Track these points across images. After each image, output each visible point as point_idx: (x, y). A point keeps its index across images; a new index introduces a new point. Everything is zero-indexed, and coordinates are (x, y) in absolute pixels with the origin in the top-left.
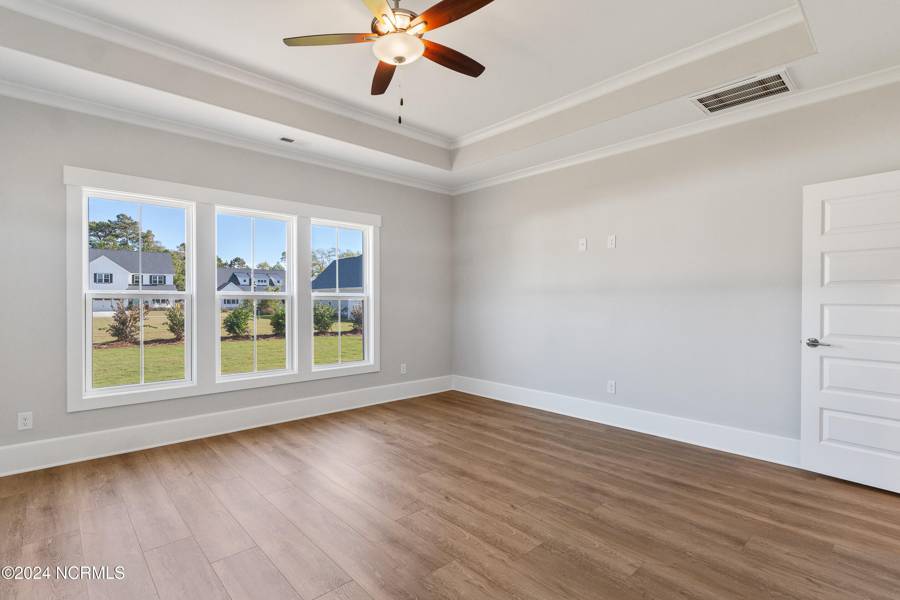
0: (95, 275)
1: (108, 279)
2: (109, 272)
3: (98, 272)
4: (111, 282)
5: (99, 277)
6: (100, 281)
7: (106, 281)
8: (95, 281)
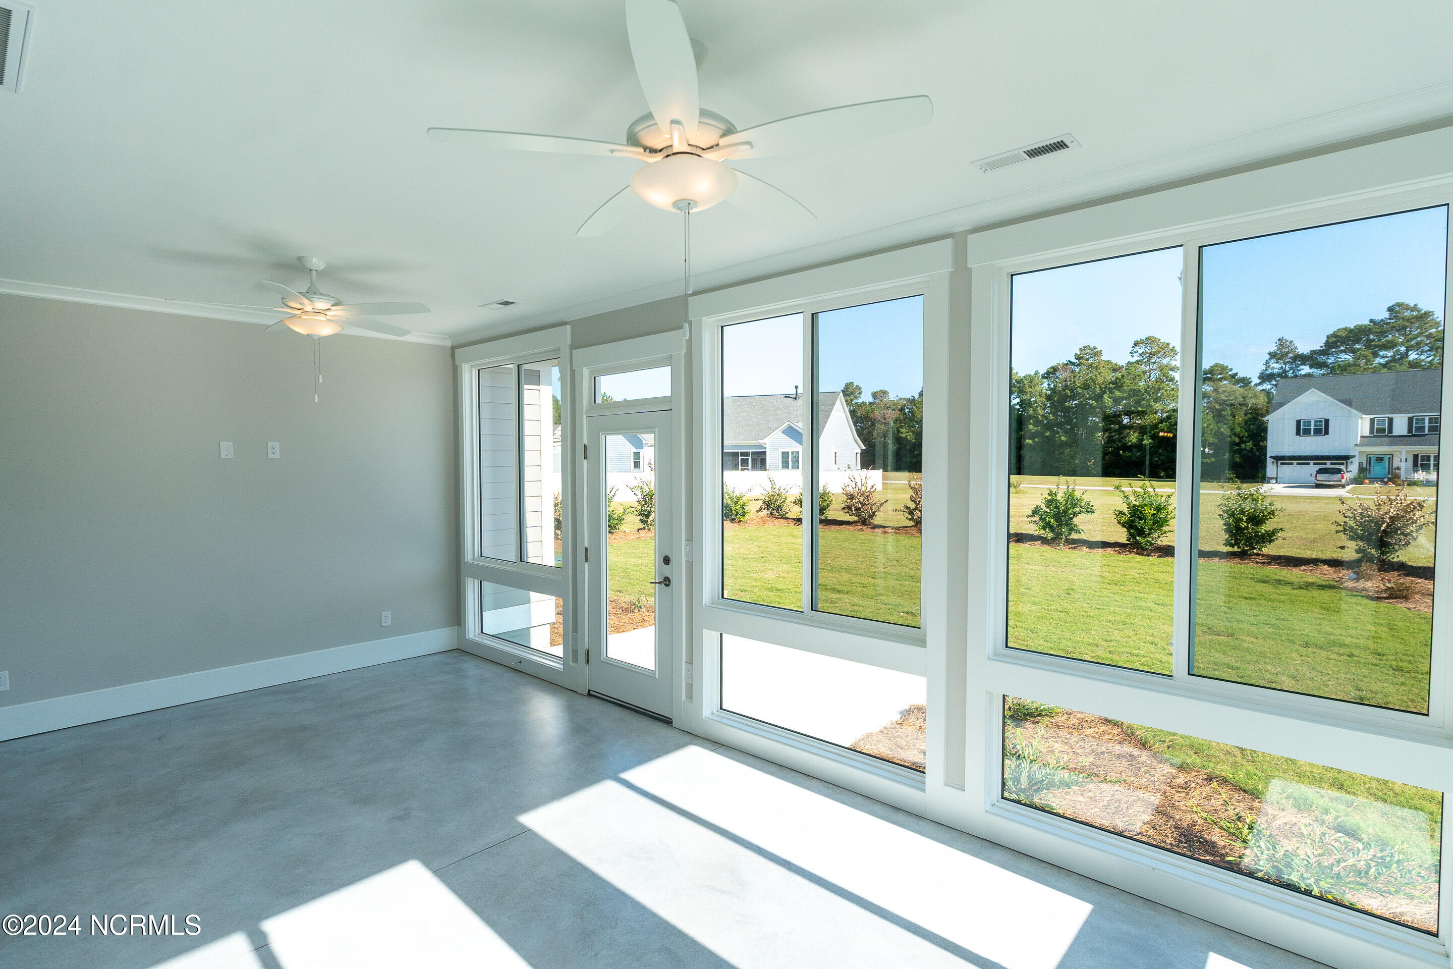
0: (1298, 422)
1: (1323, 428)
2: (1322, 416)
3: (1303, 416)
4: (1327, 433)
5: (1304, 426)
6: (1307, 432)
7: (1318, 432)
8: (1298, 433)
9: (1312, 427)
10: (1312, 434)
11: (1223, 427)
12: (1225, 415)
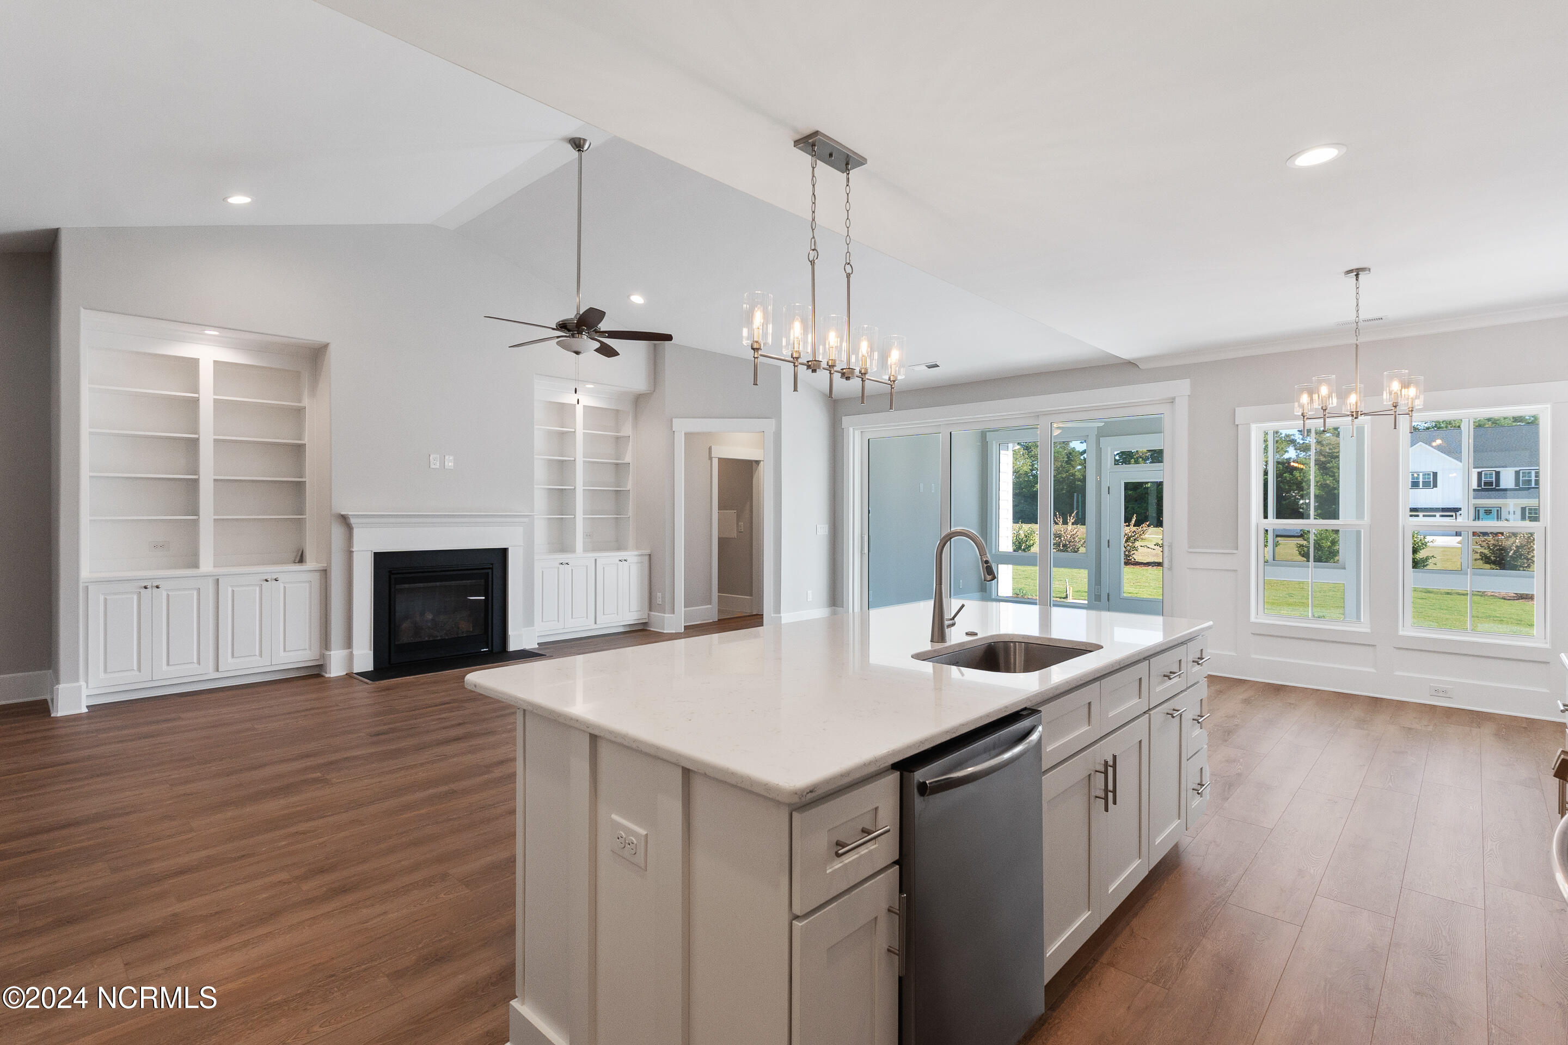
9: (1421, 480)
10: (1421, 487)
11: (1328, 480)
12: (1330, 468)
